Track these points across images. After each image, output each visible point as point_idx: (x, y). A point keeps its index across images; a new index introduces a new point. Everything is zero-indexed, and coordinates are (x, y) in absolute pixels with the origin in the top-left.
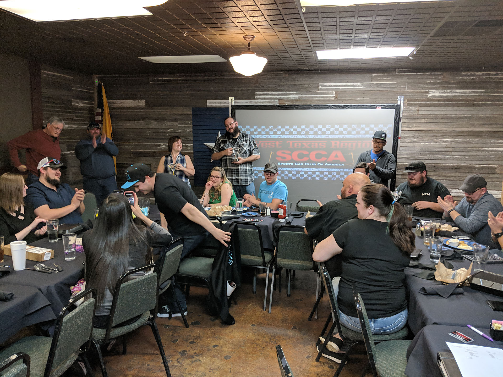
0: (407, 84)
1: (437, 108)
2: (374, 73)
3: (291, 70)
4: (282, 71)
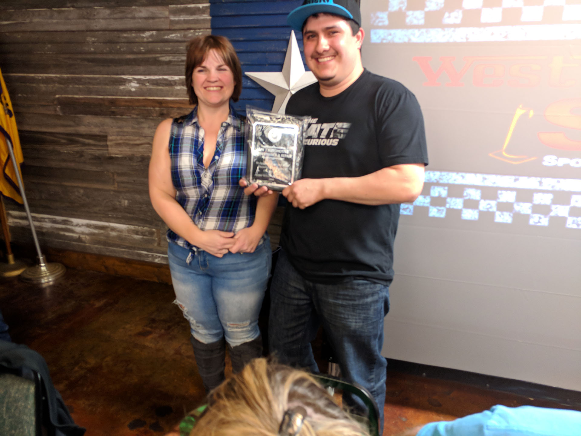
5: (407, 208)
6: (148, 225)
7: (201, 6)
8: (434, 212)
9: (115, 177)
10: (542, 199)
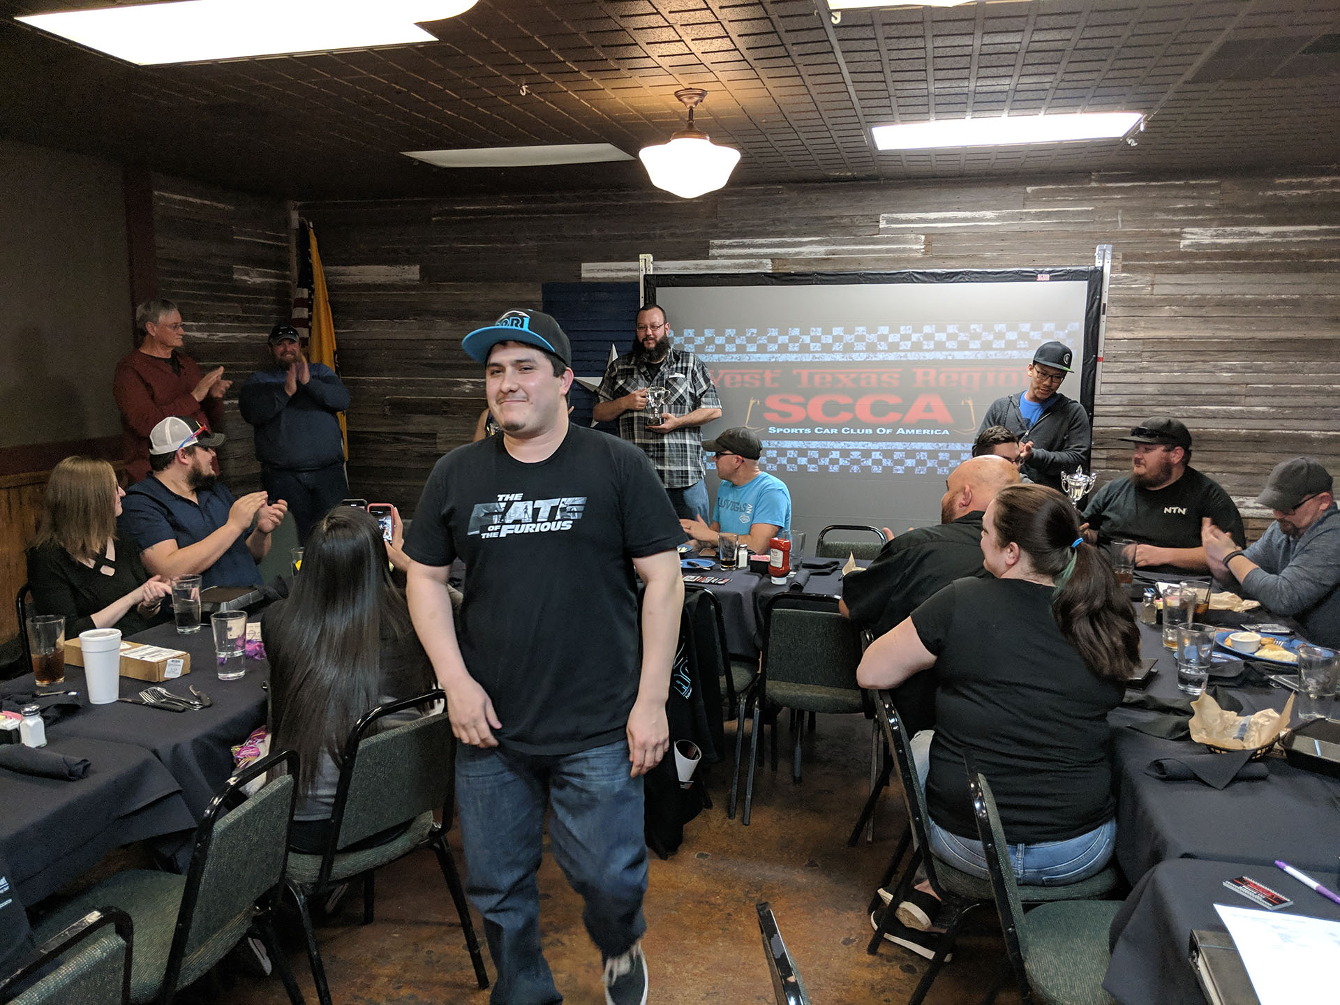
0: (1120, 211)
1: (1203, 278)
2: (1030, 185)
3: (806, 181)
4: (780, 182)
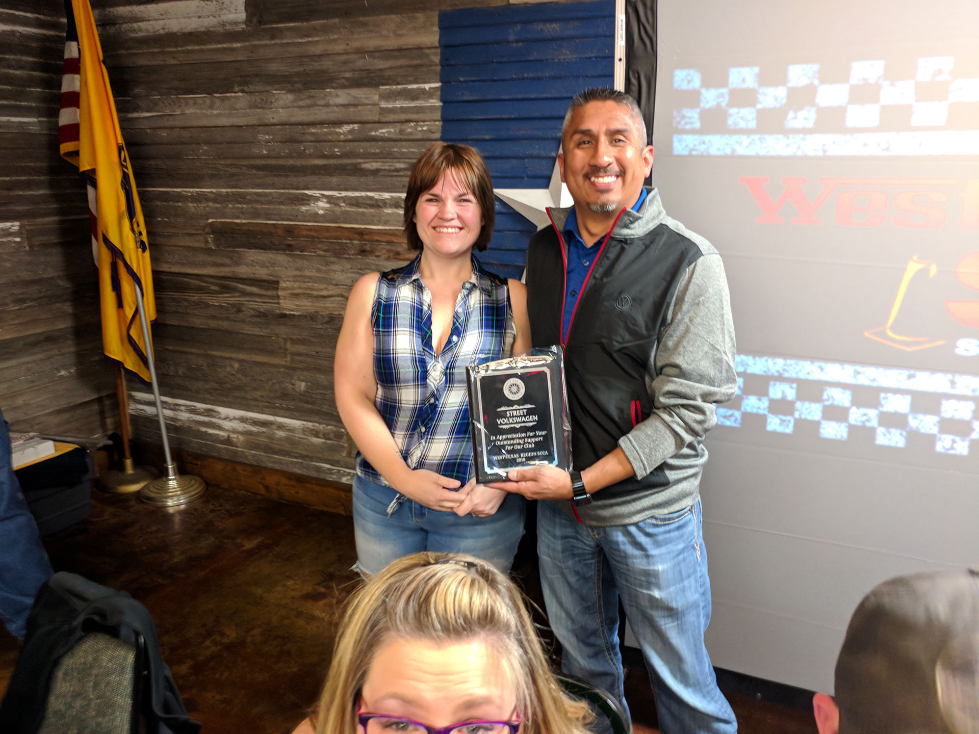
5: (732, 415)
6: (334, 423)
7: (427, 86)
8: (774, 424)
9: (289, 345)
10: (956, 410)
